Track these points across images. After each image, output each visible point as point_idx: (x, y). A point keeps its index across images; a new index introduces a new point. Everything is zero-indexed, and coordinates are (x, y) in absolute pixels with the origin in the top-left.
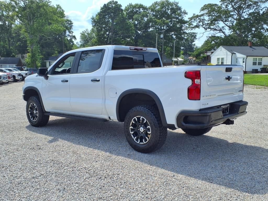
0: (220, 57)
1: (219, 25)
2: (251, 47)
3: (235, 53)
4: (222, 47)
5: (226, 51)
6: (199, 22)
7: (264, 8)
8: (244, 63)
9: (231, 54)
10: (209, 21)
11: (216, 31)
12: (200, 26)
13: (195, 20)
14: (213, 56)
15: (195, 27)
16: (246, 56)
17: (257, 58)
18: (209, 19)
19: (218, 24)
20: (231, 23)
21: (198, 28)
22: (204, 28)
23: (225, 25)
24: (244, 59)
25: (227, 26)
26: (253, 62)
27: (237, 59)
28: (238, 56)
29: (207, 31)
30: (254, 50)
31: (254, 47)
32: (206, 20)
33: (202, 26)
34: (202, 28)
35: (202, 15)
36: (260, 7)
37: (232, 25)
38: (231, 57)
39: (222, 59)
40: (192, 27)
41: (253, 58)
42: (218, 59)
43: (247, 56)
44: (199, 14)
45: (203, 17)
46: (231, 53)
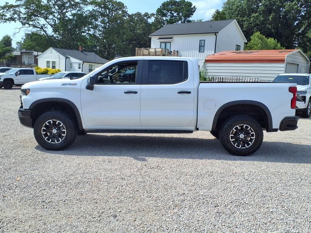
0: (51, 60)
1: (39, 22)
2: (82, 52)
3: (69, 57)
4: (53, 49)
5: (58, 54)
6: (14, 14)
7: (87, 11)
8: (80, 69)
9: (65, 58)
10: (25, 15)
11: (36, 28)
12: (16, 19)
13: (7, 10)
14: (40, 58)
15: (9, 19)
16: (82, 62)
17: (92, 65)
18: (25, 13)
19: (39, 20)
20: (53, 21)
21: (14, 21)
22: (21, 22)
23: (47, 23)
24: (80, 64)
25: (49, 24)
26: (89, 69)
27: (71, 64)
28: (72, 61)
29: (25, 26)
30: (86, 55)
31: (84, 52)
32: (22, 13)
33: (19, 19)
34: (19, 22)
35: (18, 6)
36: (83, 9)
37: (54, 24)
38: (65, 62)
39: (54, 63)
40: (6, 19)
41: (89, 65)
42: (48, 62)
43: (84, 62)
44: (14, 4)
45: (18, 8)
46: (65, 56)
